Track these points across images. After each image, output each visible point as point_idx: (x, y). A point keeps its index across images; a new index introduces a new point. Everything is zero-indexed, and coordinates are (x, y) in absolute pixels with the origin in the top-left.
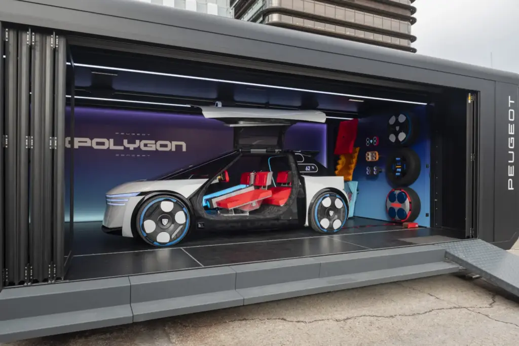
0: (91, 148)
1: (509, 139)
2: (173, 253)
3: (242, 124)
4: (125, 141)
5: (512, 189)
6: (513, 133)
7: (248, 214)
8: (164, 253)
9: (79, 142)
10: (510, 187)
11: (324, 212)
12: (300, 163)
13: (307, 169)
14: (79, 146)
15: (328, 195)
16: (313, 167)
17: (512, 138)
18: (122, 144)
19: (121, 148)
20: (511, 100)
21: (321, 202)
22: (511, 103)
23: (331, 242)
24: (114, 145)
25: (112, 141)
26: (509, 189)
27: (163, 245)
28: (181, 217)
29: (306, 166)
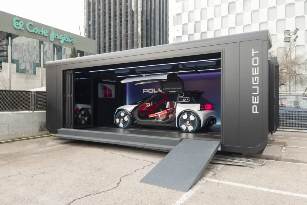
0: (148, 93)
1: (253, 78)
2: (124, 131)
3: (142, 83)
4: (159, 89)
5: (256, 112)
6: (258, 74)
7: (161, 120)
8: (121, 130)
9: (145, 91)
10: (255, 111)
11: (184, 121)
12: (181, 97)
13: (183, 100)
14: (145, 92)
15: (187, 113)
16: (188, 99)
17: (256, 77)
18: (158, 91)
19: (158, 92)
20: (254, 51)
21: (182, 117)
22: (254, 53)
23: (187, 136)
24: (155, 91)
25: (154, 89)
26: (253, 112)
27: (121, 128)
28: (126, 119)
29: (184, 98)
